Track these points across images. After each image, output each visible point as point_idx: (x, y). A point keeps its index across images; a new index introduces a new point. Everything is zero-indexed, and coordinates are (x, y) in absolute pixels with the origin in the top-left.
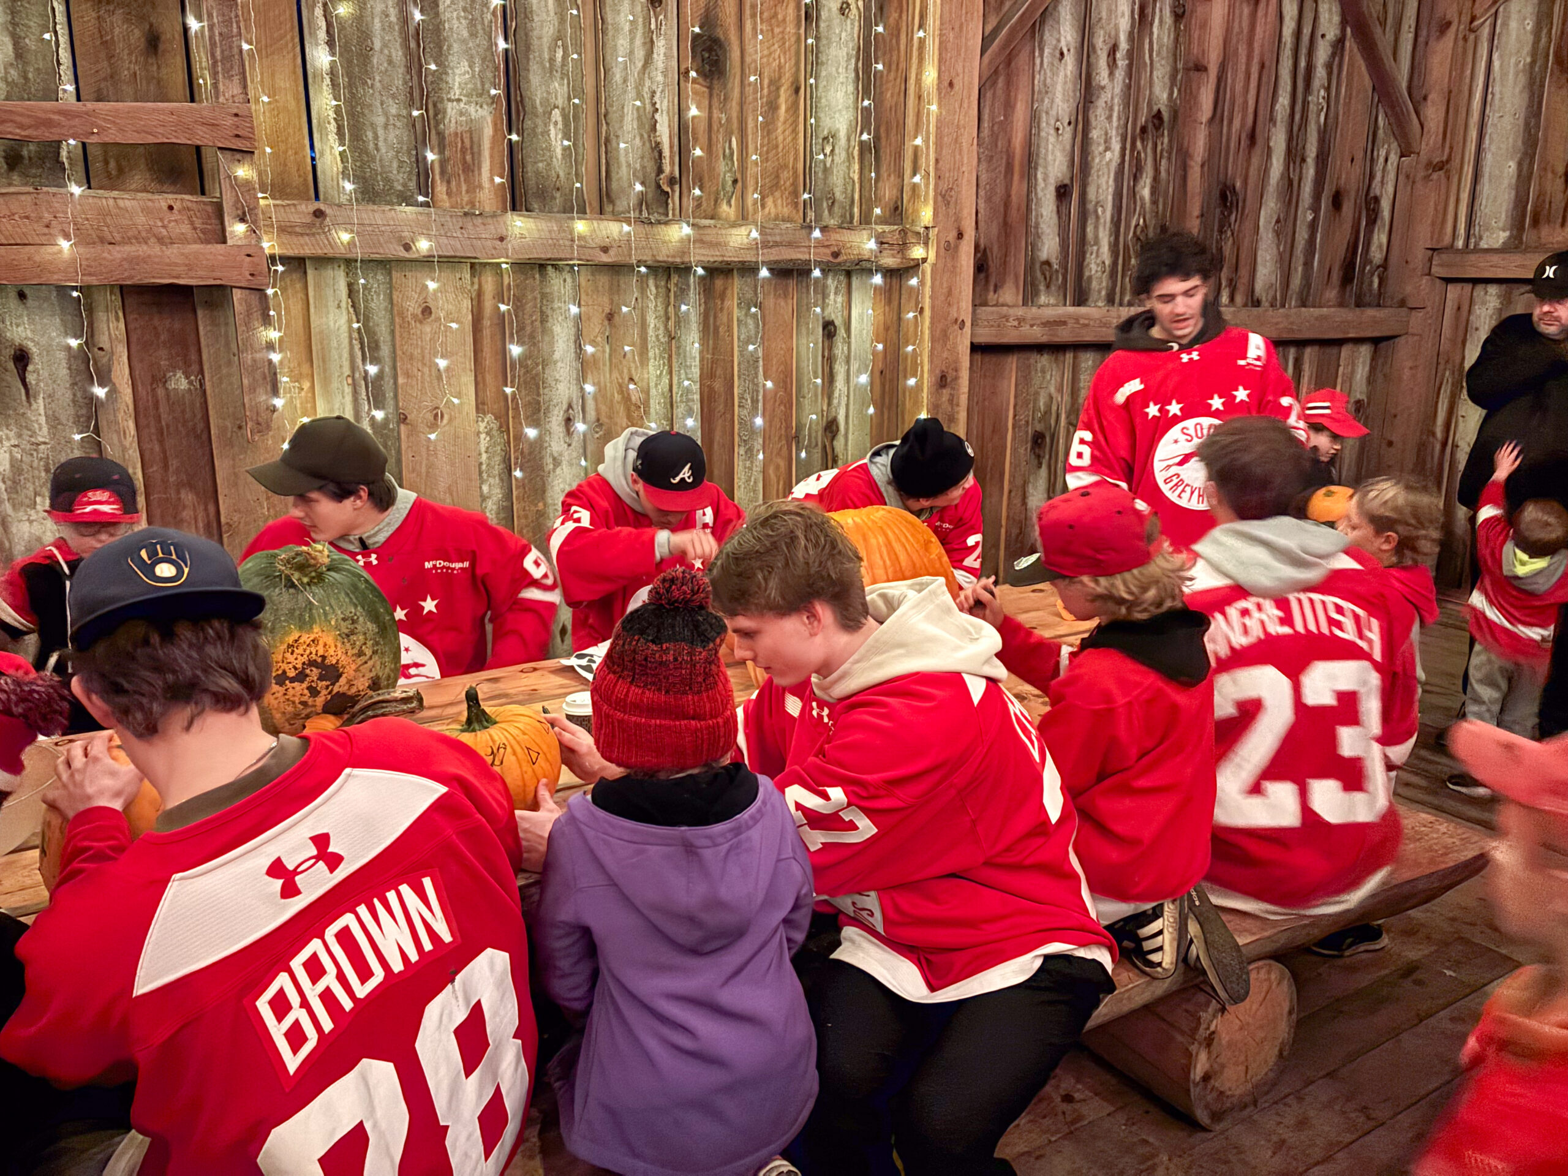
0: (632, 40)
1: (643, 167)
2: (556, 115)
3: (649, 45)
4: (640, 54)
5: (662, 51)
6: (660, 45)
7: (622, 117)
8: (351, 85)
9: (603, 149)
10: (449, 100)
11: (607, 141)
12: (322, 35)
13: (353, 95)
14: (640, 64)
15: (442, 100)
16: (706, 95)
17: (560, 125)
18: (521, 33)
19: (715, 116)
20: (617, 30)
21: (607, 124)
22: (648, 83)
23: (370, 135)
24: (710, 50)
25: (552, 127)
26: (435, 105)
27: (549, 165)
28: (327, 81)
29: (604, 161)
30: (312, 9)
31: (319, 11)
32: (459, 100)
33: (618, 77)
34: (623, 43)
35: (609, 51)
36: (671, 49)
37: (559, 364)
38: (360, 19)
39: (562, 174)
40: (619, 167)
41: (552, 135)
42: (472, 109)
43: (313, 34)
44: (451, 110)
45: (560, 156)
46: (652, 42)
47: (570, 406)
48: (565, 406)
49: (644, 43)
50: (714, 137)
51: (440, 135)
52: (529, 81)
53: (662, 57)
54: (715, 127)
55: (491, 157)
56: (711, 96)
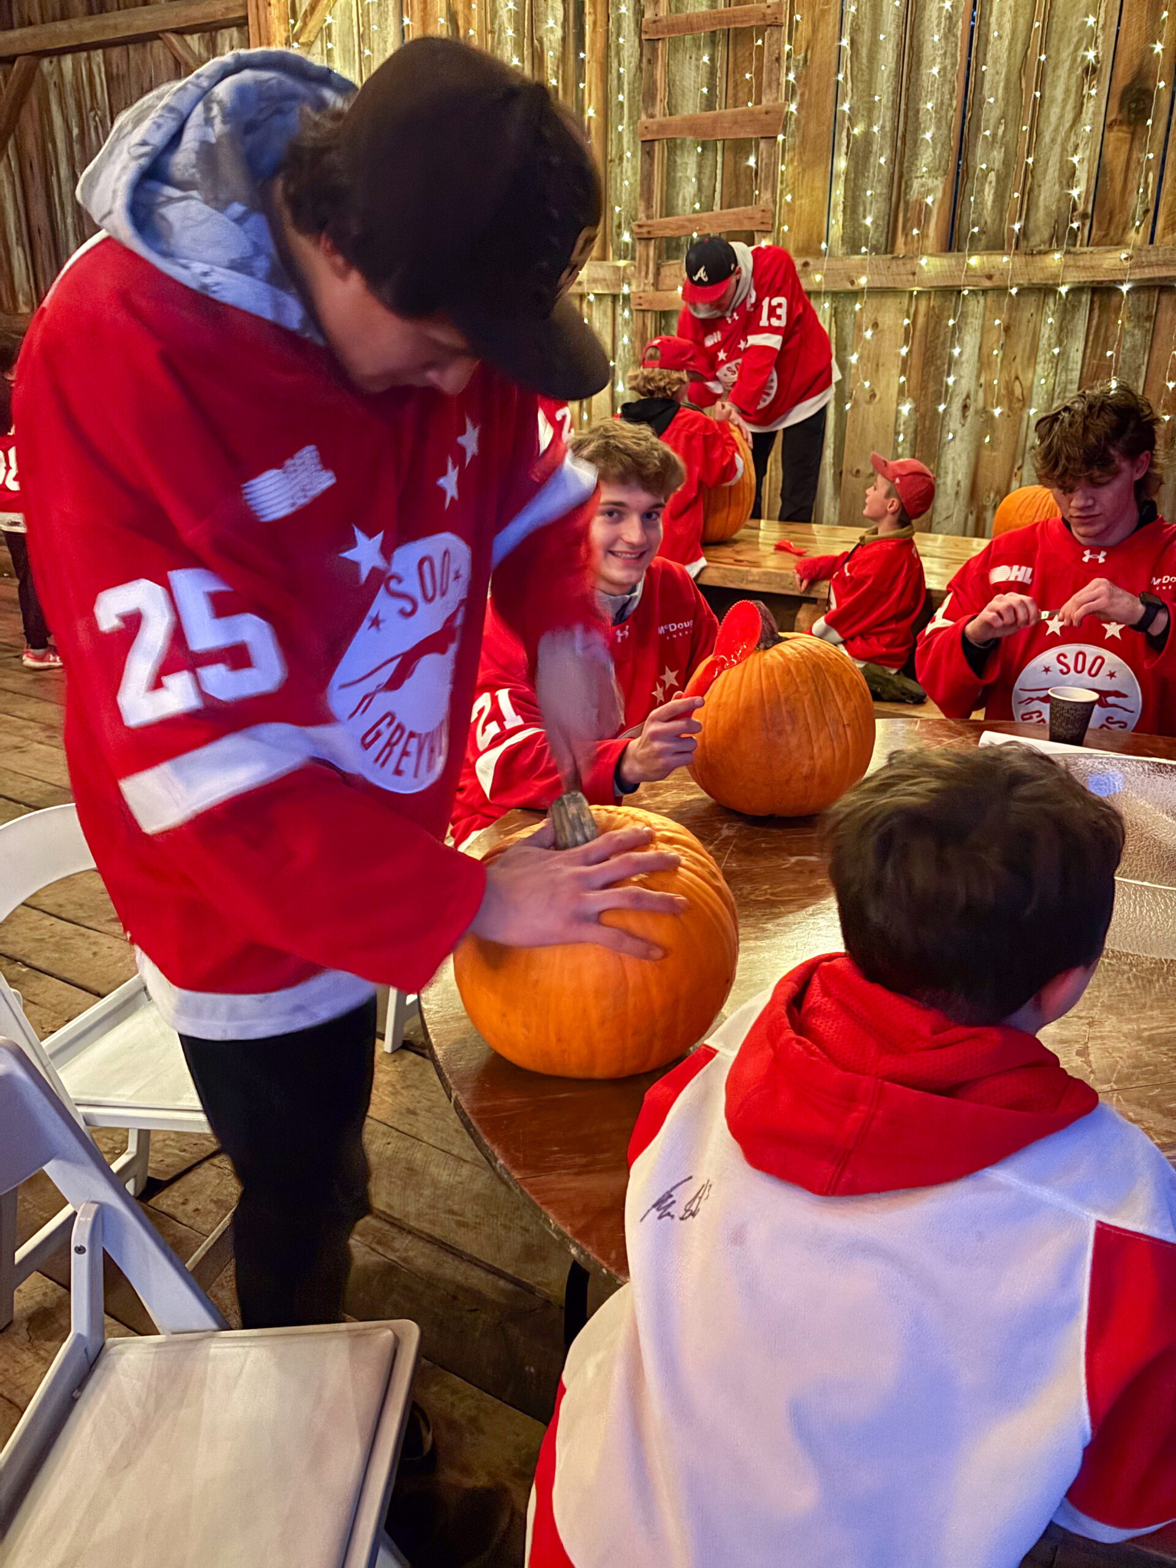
0: (1063, 108)
1: (1059, 208)
2: (992, 176)
3: (1078, 109)
4: (1069, 116)
5: (1091, 110)
6: (1089, 108)
7: (1046, 170)
8: (856, 178)
9: (1026, 197)
10: (917, 177)
11: (1031, 190)
12: (844, 149)
13: (855, 185)
14: (1067, 125)
15: (910, 179)
16: (1128, 140)
17: (994, 184)
18: (974, 120)
19: (1134, 156)
20: (1053, 100)
21: (1033, 177)
22: (1073, 139)
23: (861, 209)
24: (1137, 101)
25: (987, 187)
26: (906, 183)
27: (980, 215)
28: (843, 178)
29: (1025, 207)
30: (840, 134)
31: (844, 134)
32: (922, 177)
33: (1047, 138)
34: (1055, 111)
35: (1042, 119)
36: (1100, 106)
37: (965, 365)
38: (867, 135)
39: (989, 221)
40: (1037, 210)
41: (986, 192)
42: (930, 182)
43: (839, 149)
44: (916, 184)
45: (989, 207)
46: (1082, 104)
47: (968, 397)
48: (964, 396)
49: (1075, 107)
50: (1130, 176)
51: (907, 203)
52: (974, 154)
53: (1090, 115)
54: (1133, 166)
55: (938, 214)
56: (1132, 140)
